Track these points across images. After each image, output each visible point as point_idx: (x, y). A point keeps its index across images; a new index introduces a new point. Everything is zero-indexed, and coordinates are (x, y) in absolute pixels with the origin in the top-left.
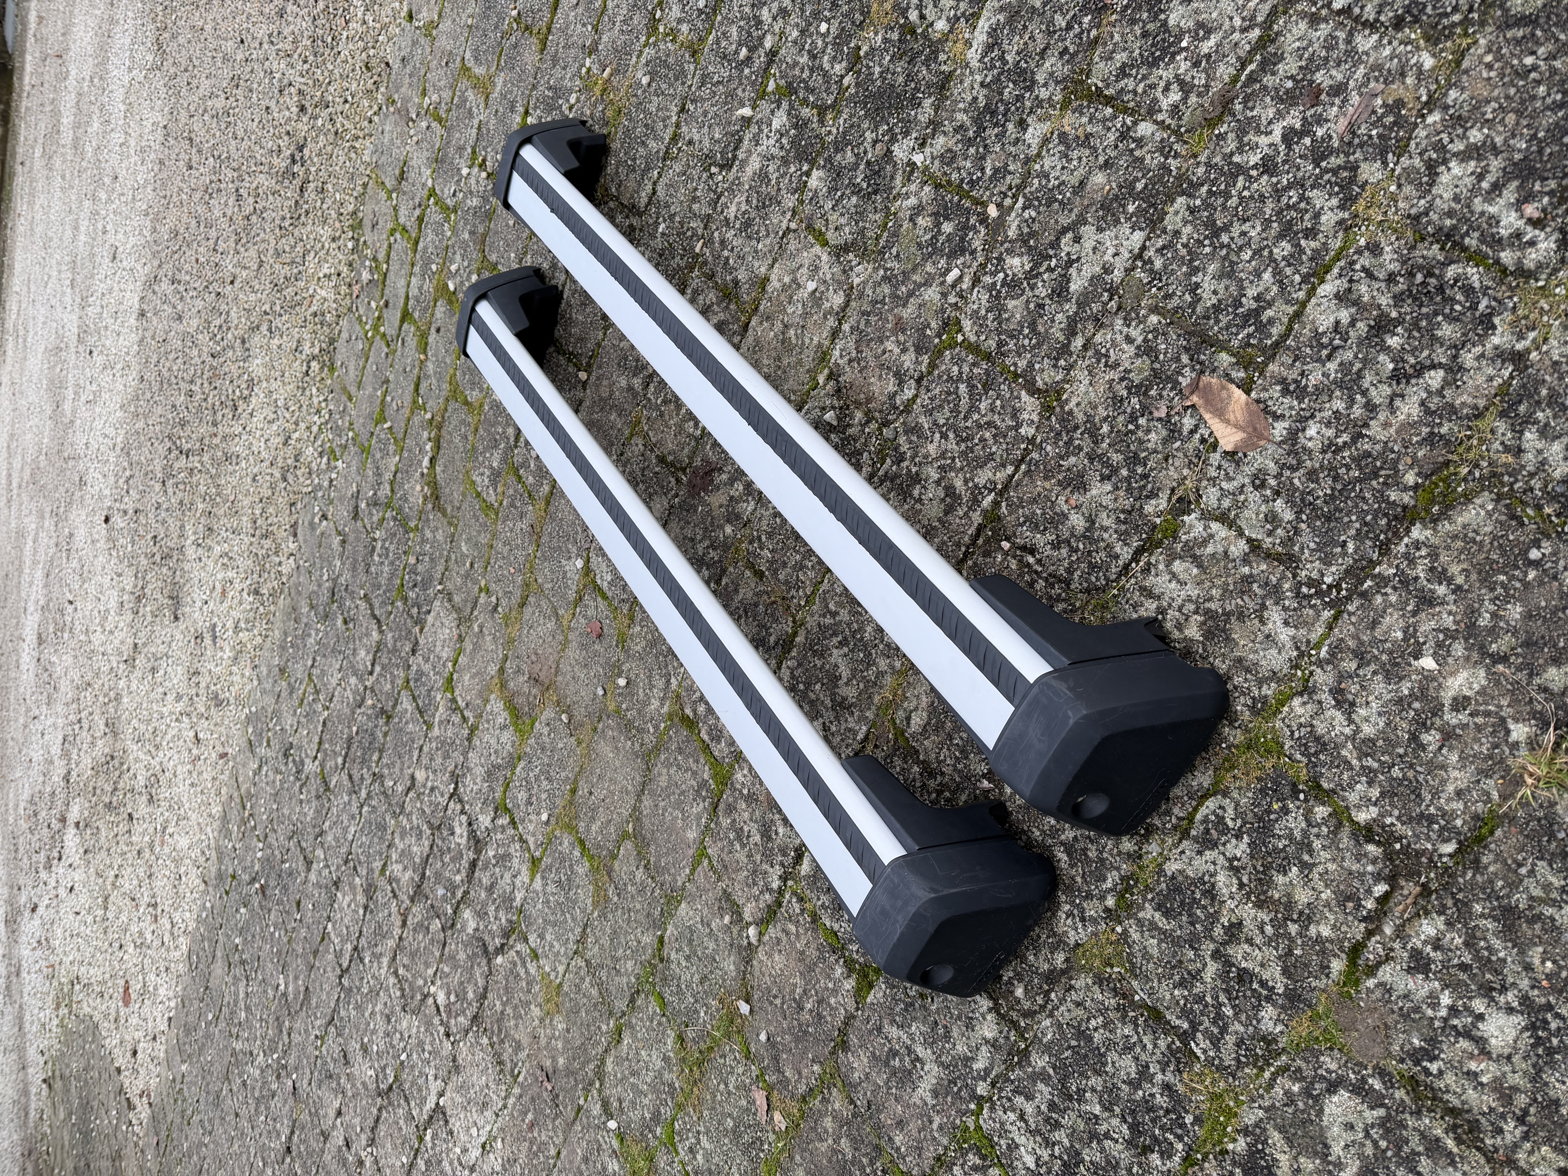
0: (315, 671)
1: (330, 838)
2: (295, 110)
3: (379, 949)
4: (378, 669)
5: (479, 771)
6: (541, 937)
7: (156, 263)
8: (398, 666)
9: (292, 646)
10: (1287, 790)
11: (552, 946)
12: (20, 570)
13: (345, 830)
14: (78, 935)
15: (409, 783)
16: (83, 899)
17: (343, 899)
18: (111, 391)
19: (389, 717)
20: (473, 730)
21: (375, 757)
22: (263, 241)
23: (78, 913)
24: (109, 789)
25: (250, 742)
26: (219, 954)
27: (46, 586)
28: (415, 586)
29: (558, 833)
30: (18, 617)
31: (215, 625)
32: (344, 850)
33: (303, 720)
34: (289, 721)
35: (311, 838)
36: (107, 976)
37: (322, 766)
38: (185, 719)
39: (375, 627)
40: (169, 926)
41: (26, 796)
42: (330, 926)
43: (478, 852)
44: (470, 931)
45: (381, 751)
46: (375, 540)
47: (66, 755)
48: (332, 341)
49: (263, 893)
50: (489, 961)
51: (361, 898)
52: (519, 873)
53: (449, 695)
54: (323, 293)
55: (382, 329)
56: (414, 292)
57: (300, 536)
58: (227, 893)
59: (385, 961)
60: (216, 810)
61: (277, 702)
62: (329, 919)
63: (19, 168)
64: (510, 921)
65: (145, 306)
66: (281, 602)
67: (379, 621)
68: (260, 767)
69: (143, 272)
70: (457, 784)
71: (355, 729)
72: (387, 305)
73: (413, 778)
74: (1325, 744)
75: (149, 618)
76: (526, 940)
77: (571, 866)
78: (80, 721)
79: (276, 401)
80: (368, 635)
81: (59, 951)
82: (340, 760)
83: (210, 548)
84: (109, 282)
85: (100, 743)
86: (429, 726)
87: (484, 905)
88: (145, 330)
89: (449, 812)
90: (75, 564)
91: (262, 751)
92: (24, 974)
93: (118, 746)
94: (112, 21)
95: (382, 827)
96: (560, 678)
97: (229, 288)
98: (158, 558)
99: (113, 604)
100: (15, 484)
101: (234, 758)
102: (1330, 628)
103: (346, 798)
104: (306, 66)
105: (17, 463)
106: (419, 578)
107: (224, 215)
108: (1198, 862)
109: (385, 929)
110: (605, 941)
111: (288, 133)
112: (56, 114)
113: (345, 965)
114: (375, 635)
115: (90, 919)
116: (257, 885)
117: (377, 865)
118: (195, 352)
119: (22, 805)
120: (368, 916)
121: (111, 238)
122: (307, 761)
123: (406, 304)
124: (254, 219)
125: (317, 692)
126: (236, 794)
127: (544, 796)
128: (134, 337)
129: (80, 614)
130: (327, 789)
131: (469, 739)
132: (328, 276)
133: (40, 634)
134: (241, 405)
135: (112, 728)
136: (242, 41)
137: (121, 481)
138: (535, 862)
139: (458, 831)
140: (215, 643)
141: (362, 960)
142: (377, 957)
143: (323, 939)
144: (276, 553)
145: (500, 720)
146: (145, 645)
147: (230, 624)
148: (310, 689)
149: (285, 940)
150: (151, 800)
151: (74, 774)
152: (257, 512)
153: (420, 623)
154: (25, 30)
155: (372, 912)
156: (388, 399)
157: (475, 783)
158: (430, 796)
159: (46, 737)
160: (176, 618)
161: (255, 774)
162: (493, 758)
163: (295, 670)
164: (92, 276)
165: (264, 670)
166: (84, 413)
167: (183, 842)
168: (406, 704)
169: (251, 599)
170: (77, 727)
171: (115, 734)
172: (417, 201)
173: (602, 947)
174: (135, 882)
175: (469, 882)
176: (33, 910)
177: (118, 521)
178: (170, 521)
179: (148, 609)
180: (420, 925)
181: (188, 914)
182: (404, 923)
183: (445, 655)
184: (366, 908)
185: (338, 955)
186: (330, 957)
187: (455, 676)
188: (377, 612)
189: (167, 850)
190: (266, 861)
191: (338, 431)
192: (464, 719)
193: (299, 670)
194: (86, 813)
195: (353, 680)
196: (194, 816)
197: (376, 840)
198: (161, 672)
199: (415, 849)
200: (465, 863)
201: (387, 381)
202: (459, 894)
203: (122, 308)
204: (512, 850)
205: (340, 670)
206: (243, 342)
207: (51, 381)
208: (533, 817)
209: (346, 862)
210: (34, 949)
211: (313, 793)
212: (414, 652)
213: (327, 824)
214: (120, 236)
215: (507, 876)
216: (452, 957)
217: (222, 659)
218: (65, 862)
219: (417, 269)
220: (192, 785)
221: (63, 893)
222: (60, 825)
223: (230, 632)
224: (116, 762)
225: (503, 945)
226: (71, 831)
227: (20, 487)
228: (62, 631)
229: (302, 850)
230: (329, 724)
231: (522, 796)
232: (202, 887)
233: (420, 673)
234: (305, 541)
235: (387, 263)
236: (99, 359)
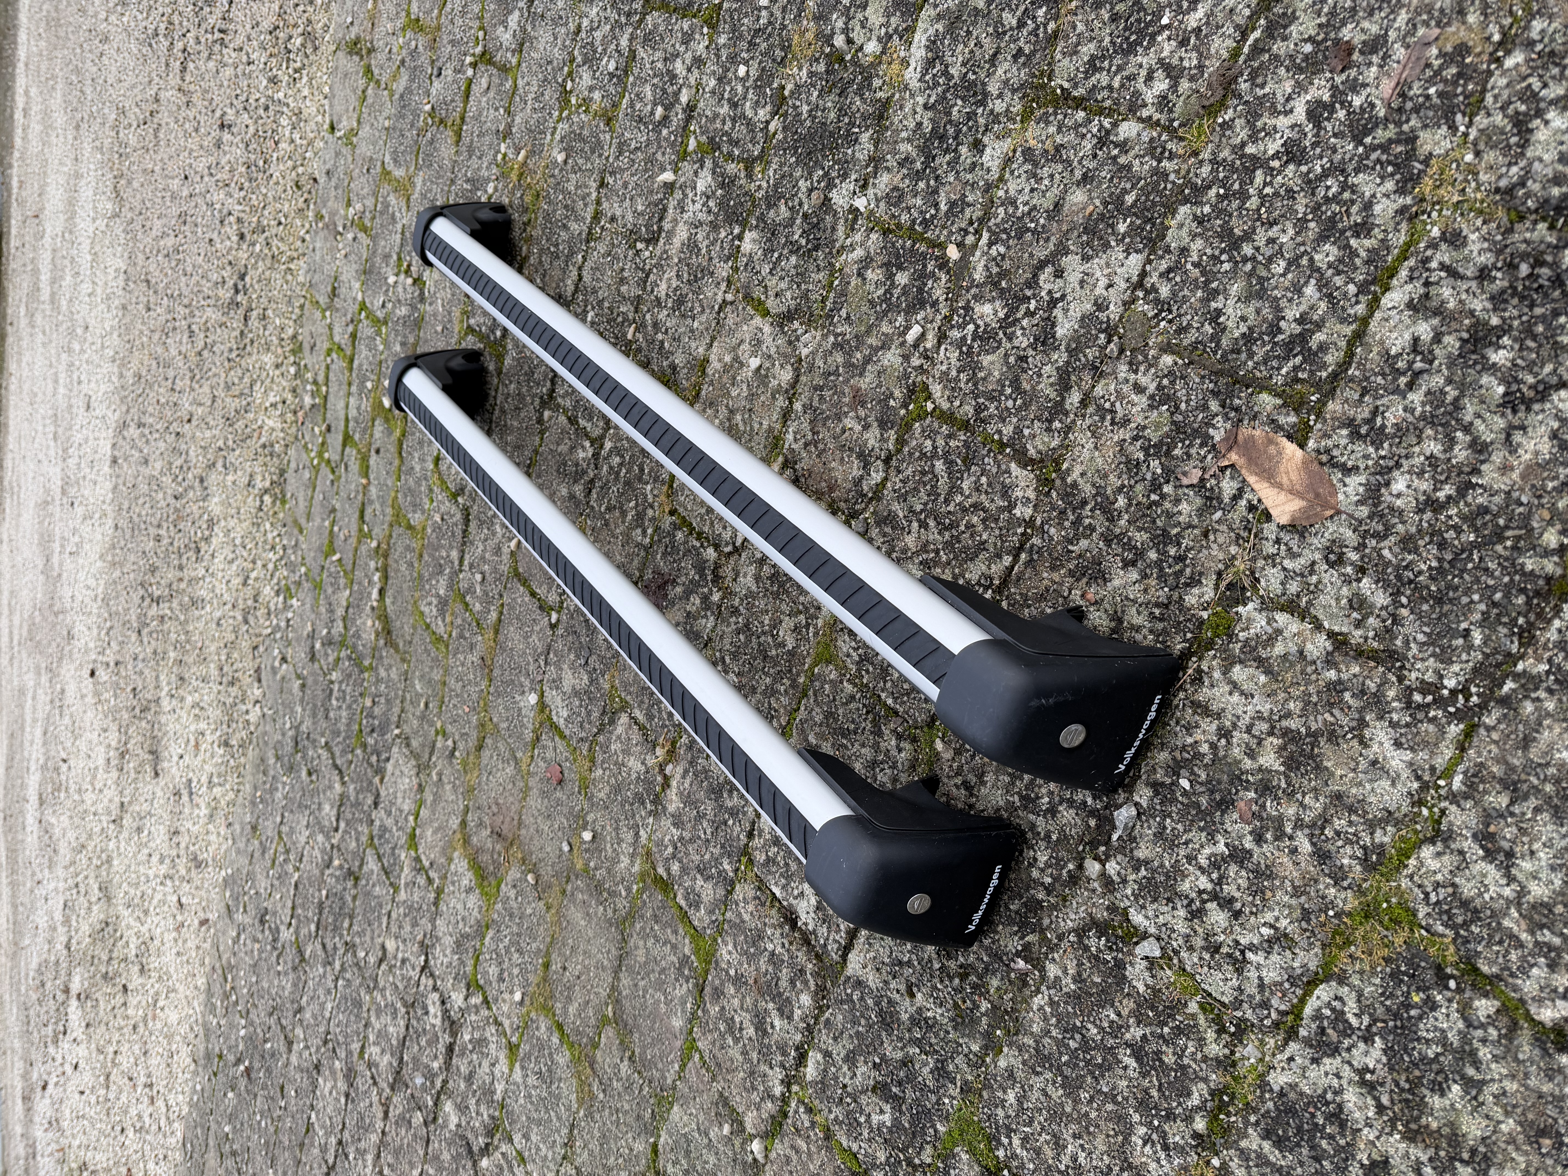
0: (285, 829)
1: (308, 1015)
2: (235, 238)
3: (362, 1145)
4: (342, 825)
5: (448, 941)
6: (526, 1137)
7: (124, 408)
8: (361, 821)
9: (262, 802)
10: (1429, 976)
11: (538, 1149)
12: (22, 728)
13: (322, 1006)
14: (83, 1116)
15: (380, 954)
16: (86, 1078)
17: (325, 1085)
18: (91, 541)
19: (357, 879)
20: (439, 892)
21: (346, 924)
22: (215, 375)
23: (82, 1093)
24: (105, 958)
25: (228, 907)
26: (211, 1143)
27: (45, 744)
28: (373, 731)
29: (533, 1015)
30: (22, 778)
31: (190, 781)
32: (322, 1029)
33: (276, 882)
34: (263, 884)
35: (290, 1014)
36: (111, 1162)
37: (297, 933)
38: (168, 882)
39: (337, 778)
40: (164, 1110)
41: (34, 965)
42: (313, 1116)
43: (454, 1034)
44: (452, 1127)
45: (351, 917)
46: (332, 682)
47: (67, 922)
48: (282, 472)
49: (248, 1075)
50: (475, 1164)
51: (342, 1085)
52: (497, 1061)
53: (413, 853)
54: (270, 423)
55: (326, 455)
56: (353, 413)
57: (264, 682)
58: (215, 1074)
59: (370, 1158)
60: (201, 981)
61: (250, 864)
62: (312, 1107)
63: (9, 329)
64: (492, 1118)
65: (116, 453)
66: (250, 753)
67: (341, 772)
68: (239, 934)
69: (113, 418)
70: (427, 955)
71: (324, 892)
72: (329, 429)
73: (383, 948)
74: (1476, 911)
75: (133, 775)
76: (511, 1140)
77: (551, 1054)
78: (77, 885)
79: (234, 539)
80: (331, 787)
81: (68, 1133)
82: (313, 927)
83: (182, 699)
84: (84, 431)
85: (95, 908)
86: (396, 889)
87: (465, 1098)
88: (118, 476)
89: (422, 988)
90: (67, 720)
91: (239, 917)
92: (39, 1158)
93: (111, 912)
94: (78, 176)
95: (358, 1004)
96: (523, 832)
97: (187, 426)
98: (137, 711)
99: (101, 762)
100: (15, 642)
101: (215, 924)
102: (1462, 748)
103: (321, 970)
104: (243, 193)
105: (17, 621)
106: (376, 722)
107: (180, 353)
108: (1314, 1073)
109: (368, 1121)
110: (594, 1145)
111: (230, 263)
112: (36, 272)
113: (331, 1161)
114: (338, 787)
115: (93, 1099)
116: (242, 1068)
117: (356, 1046)
118: (161, 495)
119: (32, 974)
120: (350, 1106)
121: (84, 388)
122: (283, 928)
123: (347, 426)
124: (205, 353)
125: (287, 852)
126: (218, 965)
127: (516, 971)
128: (109, 485)
129: (73, 773)
130: (303, 960)
131: (436, 904)
132: (274, 405)
133: (41, 795)
134: (203, 546)
135: (106, 893)
136: (186, 178)
137: (103, 633)
138: (512, 1049)
139: (432, 1010)
140: (191, 800)
141: (347, 1156)
142: (361, 1153)
143: (308, 1131)
144: (243, 701)
145: (465, 882)
146: (130, 803)
147: (204, 779)
148: (281, 849)
149: (272, 1129)
150: (142, 970)
151: (74, 941)
152: (223, 658)
153: (380, 772)
154: (9, 196)
155: (353, 1101)
156: (336, 529)
157: (445, 956)
158: (401, 969)
159: (50, 902)
160: (157, 774)
161: (234, 943)
162: (461, 925)
163: (265, 828)
164: (71, 429)
165: (237, 827)
166: (69, 564)
167: (173, 1017)
168: (372, 865)
169: (221, 751)
170: (74, 891)
171: (109, 899)
172: (349, 316)
173: (591, 1153)
174: (132, 1060)
175: (447, 1069)
176: (44, 1088)
177: (103, 675)
178: (147, 672)
179: (131, 765)
180: (402, 1117)
181: (181, 1097)
182: (386, 1113)
183: (406, 808)
184: (347, 1095)
185: (324, 1149)
186: (316, 1151)
187: (418, 832)
188: (338, 762)
189: (159, 1025)
190: (250, 1039)
191: (291, 567)
192: (430, 881)
193: (269, 827)
194: (86, 984)
195: (320, 838)
196: (181, 988)
197: (353, 1018)
198: (146, 832)
199: (391, 1029)
200: (441, 1048)
201: (333, 510)
202: (438, 1084)
203: (97, 456)
204: (488, 1035)
205: (307, 827)
206: (202, 481)
207: (42, 535)
208: (506, 996)
209: (326, 1042)
210: (46, 1130)
211: (290, 965)
212: (376, 804)
213: (305, 999)
214: (93, 385)
215: (485, 1064)
216: (437, 1158)
217: (198, 816)
218: (69, 1037)
219: (354, 389)
220: (178, 954)
221: (68, 1069)
222: (64, 996)
223: (204, 789)
224: (110, 929)
225: (487, 1145)
226: (74, 1003)
227: (20, 644)
228: (59, 790)
229: (283, 1028)
230: (301, 887)
231: (493, 971)
232: (193, 1067)
233: (384, 829)
234: (269, 687)
235: (327, 385)
236: (79, 510)
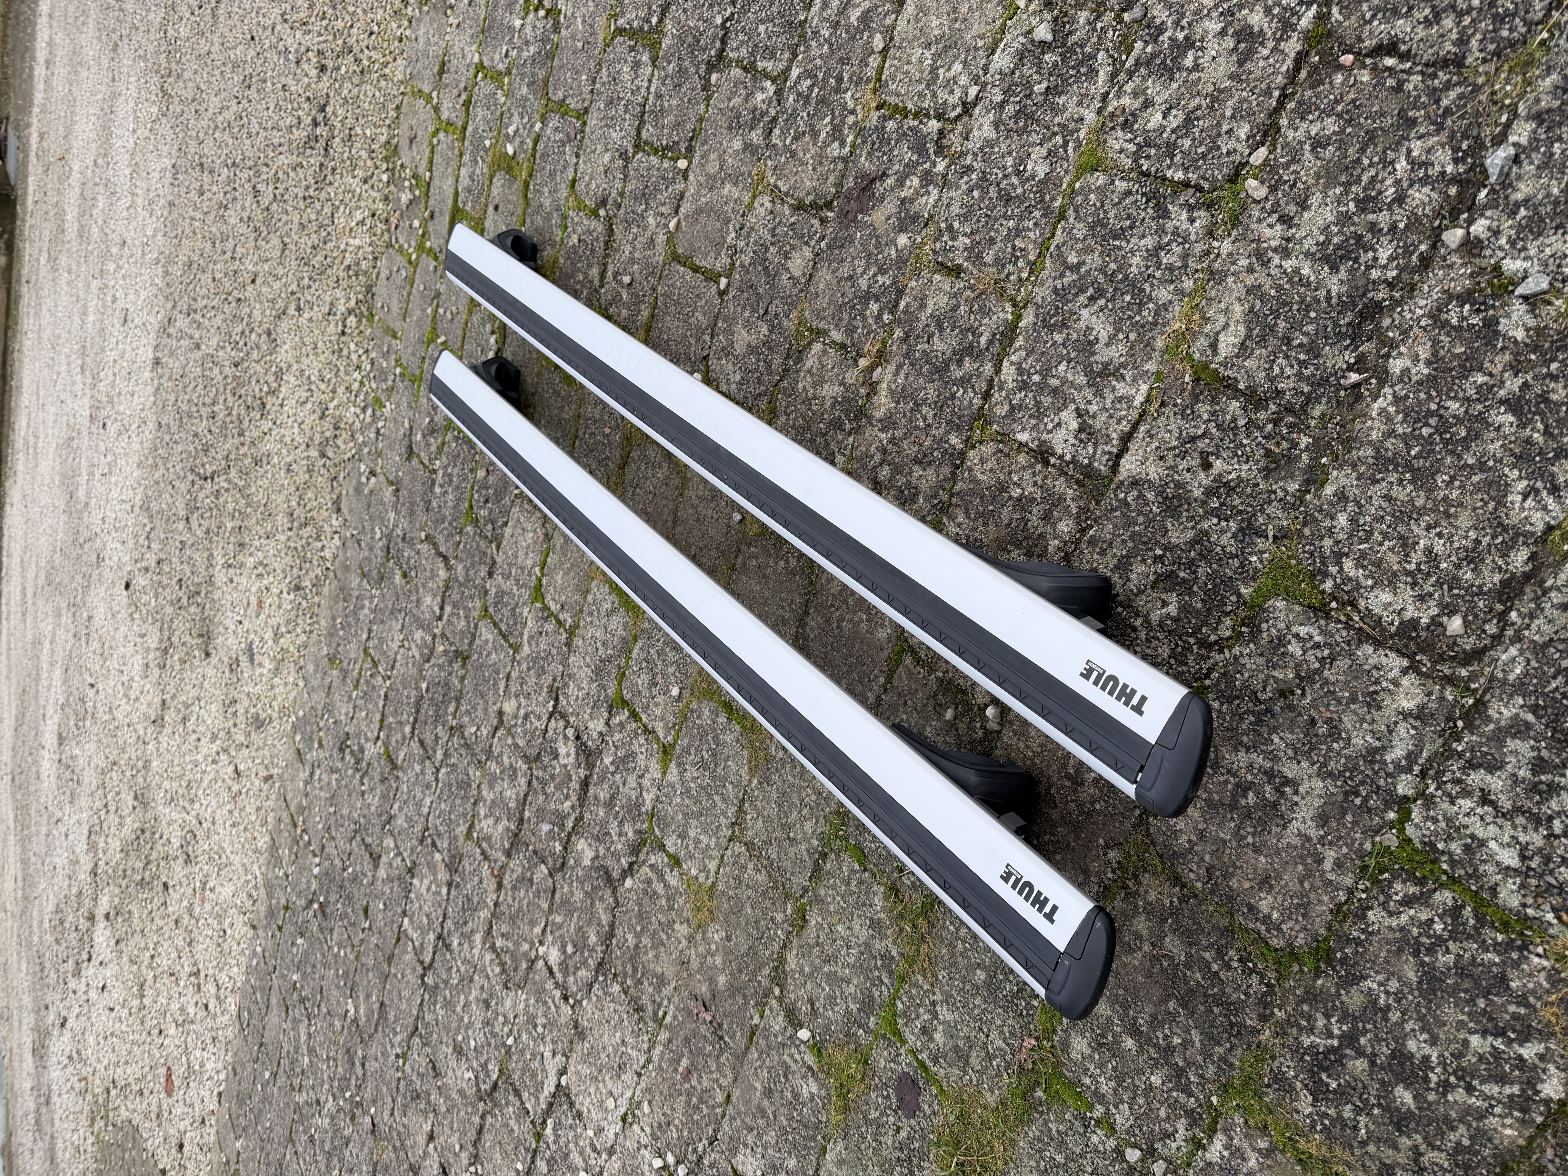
0: (371, 644)
1: (400, 821)
2: (314, 73)
3: (467, 929)
4: (448, 609)
5: (584, 673)
6: (683, 836)
7: (169, 305)
8: (472, 597)
9: (343, 628)
11: (697, 841)
12: (38, 679)
13: (419, 805)
14: (112, 1034)
15: (495, 722)
16: (117, 994)
17: (421, 884)
18: (126, 455)
19: (465, 659)
20: (571, 633)
21: (451, 709)
22: (286, 223)
23: (112, 1010)
24: (140, 865)
25: (298, 750)
26: (274, 1001)
27: (65, 682)
28: (487, 501)
29: (694, 705)
30: (36, 728)
31: (251, 643)
32: (419, 828)
33: (360, 702)
34: (343, 710)
35: (377, 829)
36: (147, 1069)
37: (386, 745)
38: (223, 757)
39: (442, 565)
40: (213, 990)
41: (51, 907)
42: (406, 920)
43: (590, 766)
44: (587, 862)
45: (458, 700)
46: (435, 471)
47: (92, 847)
48: (369, 289)
49: (323, 913)
50: (614, 891)
51: (443, 875)
52: (647, 770)
53: (539, 605)
54: (357, 242)
55: (428, 244)
56: (464, 182)
57: (345, 510)
58: (280, 928)
59: (478, 938)
60: (263, 842)
61: (328, 694)
62: (404, 913)
63: (24, 289)
64: (639, 832)
65: (159, 355)
66: (326, 590)
67: (445, 559)
68: (312, 774)
69: (154, 321)
70: (557, 699)
71: (424, 686)
72: (432, 216)
73: (500, 713)
75: (178, 667)
76: (662, 847)
77: (716, 738)
78: (106, 806)
79: (309, 378)
80: (433, 576)
81: (92, 1060)
82: (408, 729)
83: (242, 565)
84: (120, 346)
85: (128, 821)
86: (516, 648)
87: (604, 824)
88: (161, 377)
89: (550, 733)
90: (95, 645)
91: (313, 755)
92: (55, 1099)
93: (149, 815)
94: (114, 96)
95: (465, 785)
96: (680, 529)
97: (250, 288)
98: (184, 601)
99: (138, 668)
100: (29, 595)
101: (281, 777)
103: (418, 768)
104: (324, 23)
105: (31, 574)
106: (491, 491)
107: (241, 220)
109: (476, 899)
110: (772, 811)
111: (308, 99)
112: (61, 215)
113: (427, 960)
114: (443, 574)
115: (124, 1013)
116: (316, 906)
117: (463, 829)
118: (216, 371)
119: (47, 918)
120: (453, 892)
121: (120, 304)
122: (367, 746)
123: (456, 201)
124: (274, 207)
125: (375, 664)
126: (285, 815)
128: (150, 389)
129: (102, 696)
130: (394, 766)
131: (568, 644)
132: (362, 222)
133: (60, 734)
134: (270, 400)
135: (142, 799)
136: (253, 38)
137: (141, 540)
138: (666, 751)
139: (562, 751)
140: (252, 661)
141: (448, 947)
142: (468, 937)
143: (398, 940)
144: (318, 538)
145: (607, 606)
146: (174, 697)
147: (269, 635)
148: (368, 665)
149: (352, 957)
150: (188, 860)
151: (101, 863)
152: (294, 503)
153: (496, 539)
154: (27, 156)
155: (458, 886)
156: (441, 311)
157: (580, 689)
158: (523, 725)
159: (70, 838)
160: (208, 655)
161: (306, 783)
162: (600, 652)
163: (348, 652)
164: (103, 350)
165: (311, 668)
166: (99, 488)
167: (226, 891)
168: (487, 634)
169: (292, 596)
170: (103, 812)
171: (145, 805)
172: (462, 86)
173: (767, 820)
174: (174, 955)
175: (581, 806)
176: (63, 1025)
177: (140, 581)
178: (196, 556)
179: (176, 658)
180: (521, 879)
181: (235, 969)
182: (500, 886)
183: (529, 563)
184: (449, 885)
185: (418, 952)
186: (409, 957)
187: (544, 582)
188: (442, 549)
189: (208, 907)
190: (325, 875)
191: (382, 376)
192: (560, 623)
193: (353, 650)
194: (117, 900)
195: (418, 635)
196: (236, 859)
197: (458, 801)
198: (193, 719)
199: (509, 793)
200: (575, 785)
201: (438, 295)
202: (570, 824)
203: (135, 366)
204: (635, 747)
205: (401, 631)
206: (269, 333)
207: (64, 475)
208: (659, 699)
209: (422, 841)
210: (65, 1066)
211: (377, 778)
212: (490, 574)
213: (396, 806)
214: (131, 297)
215: (632, 781)
216: (565, 902)
217: (261, 675)
218: (95, 962)
219: (466, 158)
220: (234, 825)
221: (93, 995)
222: (88, 924)
223: (270, 642)
224: (148, 834)
225: (631, 864)
226: (101, 924)
227: (35, 595)
228: (84, 719)
229: (367, 846)
230: (392, 694)
231: (642, 680)
232: (250, 934)
233: (501, 594)
234: (351, 511)
235: (431, 170)
236: (112, 428)
